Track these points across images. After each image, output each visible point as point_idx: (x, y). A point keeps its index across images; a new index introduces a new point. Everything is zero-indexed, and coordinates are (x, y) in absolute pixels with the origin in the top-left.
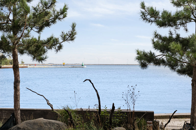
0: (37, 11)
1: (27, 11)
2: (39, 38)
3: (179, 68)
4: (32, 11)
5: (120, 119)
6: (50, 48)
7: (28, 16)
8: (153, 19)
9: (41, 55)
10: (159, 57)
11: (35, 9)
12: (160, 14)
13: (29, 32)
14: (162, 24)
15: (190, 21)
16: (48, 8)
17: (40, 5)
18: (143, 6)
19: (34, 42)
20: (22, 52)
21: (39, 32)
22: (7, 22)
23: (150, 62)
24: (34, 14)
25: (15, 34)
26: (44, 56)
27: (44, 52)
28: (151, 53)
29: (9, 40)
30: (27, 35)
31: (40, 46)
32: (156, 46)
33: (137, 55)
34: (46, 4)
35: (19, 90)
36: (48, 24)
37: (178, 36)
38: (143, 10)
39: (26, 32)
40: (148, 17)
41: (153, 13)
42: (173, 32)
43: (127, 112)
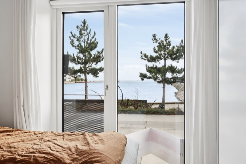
0: (95, 56)
1: (91, 56)
2: (96, 67)
3: (158, 80)
4: (93, 56)
5: (132, 103)
6: (101, 72)
7: (91, 58)
8: (146, 59)
9: (97, 75)
10: (149, 76)
11: (94, 55)
12: (149, 56)
13: (91, 64)
14: (149, 61)
15: (162, 60)
16: (100, 54)
17: (97, 53)
18: (141, 53)
19: (94, 69)
20: (88, 74)
21: (96, 64)
22: (82, 61)
23: (145, 78)
24: (94, 57)
25: (85, 65)
26: (98, 75)
27: (98, 74)
28: (145, 74)
29: (83, 68)
30: (91, 66)
31: (96, 71)
32: (148, 71)
33: (140, 75)
34: (99, 53)
35: (87, 91)
36: (100, 61)
37: (156, 67)
38: (142, 55)
39: (90, 65)
40: (144, 58)
41: (146, 56)
42: (154, 65)
43: (135, 100)
